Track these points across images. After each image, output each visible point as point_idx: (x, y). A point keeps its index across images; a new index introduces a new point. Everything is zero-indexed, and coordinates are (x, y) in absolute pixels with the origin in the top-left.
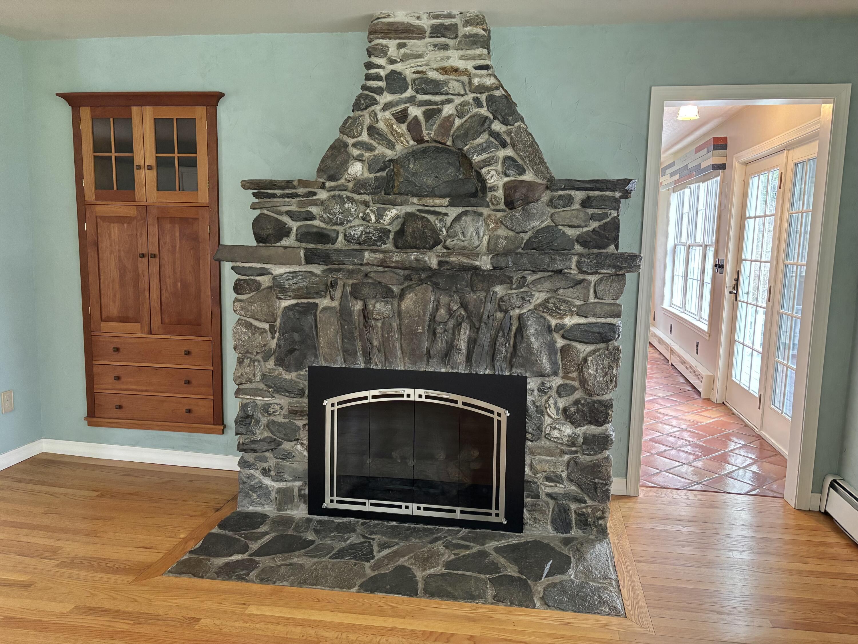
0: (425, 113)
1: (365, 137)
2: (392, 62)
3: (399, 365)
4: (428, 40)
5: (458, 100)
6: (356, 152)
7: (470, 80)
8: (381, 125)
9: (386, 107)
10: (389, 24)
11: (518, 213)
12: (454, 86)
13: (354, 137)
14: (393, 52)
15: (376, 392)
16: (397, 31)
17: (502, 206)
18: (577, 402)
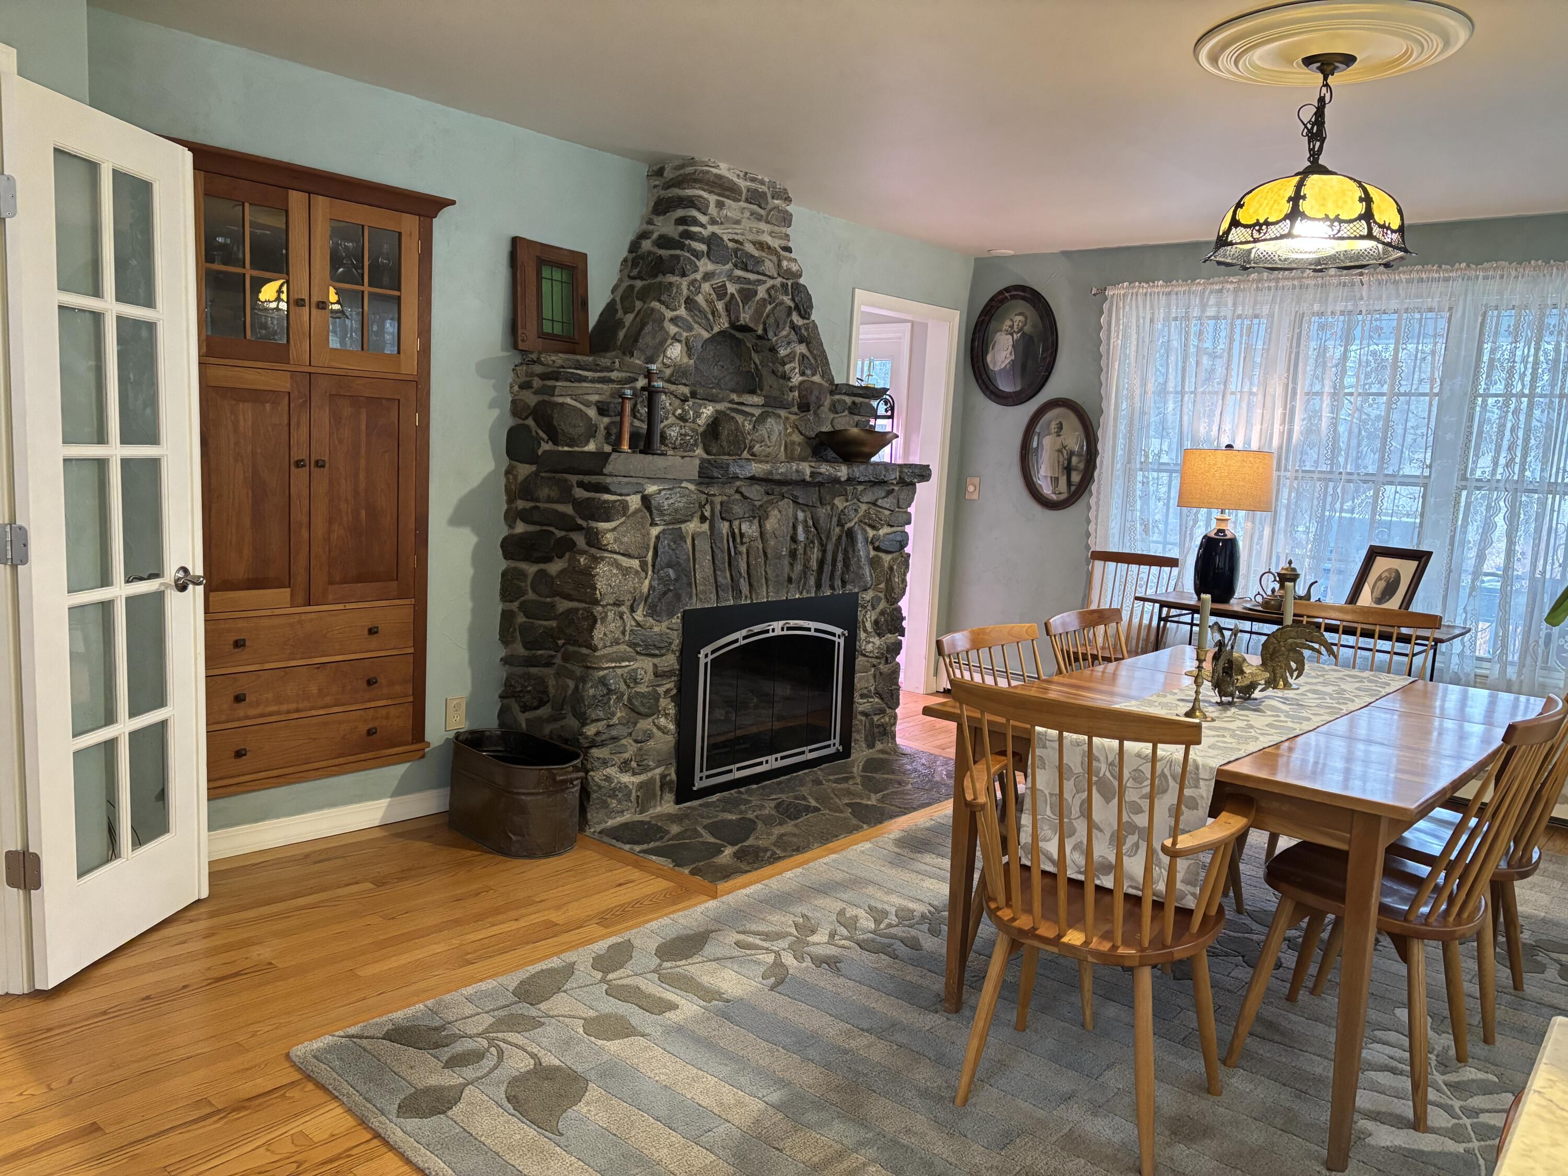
0: (740, 291)
1: (682, 312)
2: (713, 222)
3: (764, 595)
4: (743, 204)
5: (770, 283)
6: (673, 329)
7: (780, 261)
8: (700, 299)
9: (707, 276)
10: (716, 176)
11: (811, 416)
12: (769, 266)
13: (673, 310)
14: (712, 210)
15: (744, 632)
16: (721, 186)
17: (795, 409)
18: (882, 613)
